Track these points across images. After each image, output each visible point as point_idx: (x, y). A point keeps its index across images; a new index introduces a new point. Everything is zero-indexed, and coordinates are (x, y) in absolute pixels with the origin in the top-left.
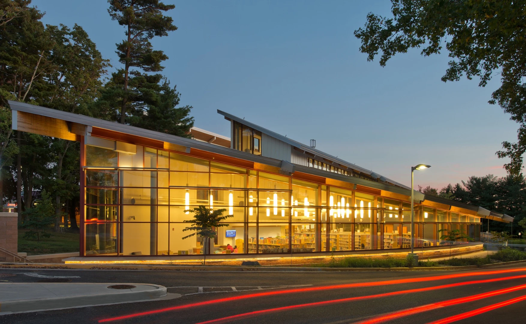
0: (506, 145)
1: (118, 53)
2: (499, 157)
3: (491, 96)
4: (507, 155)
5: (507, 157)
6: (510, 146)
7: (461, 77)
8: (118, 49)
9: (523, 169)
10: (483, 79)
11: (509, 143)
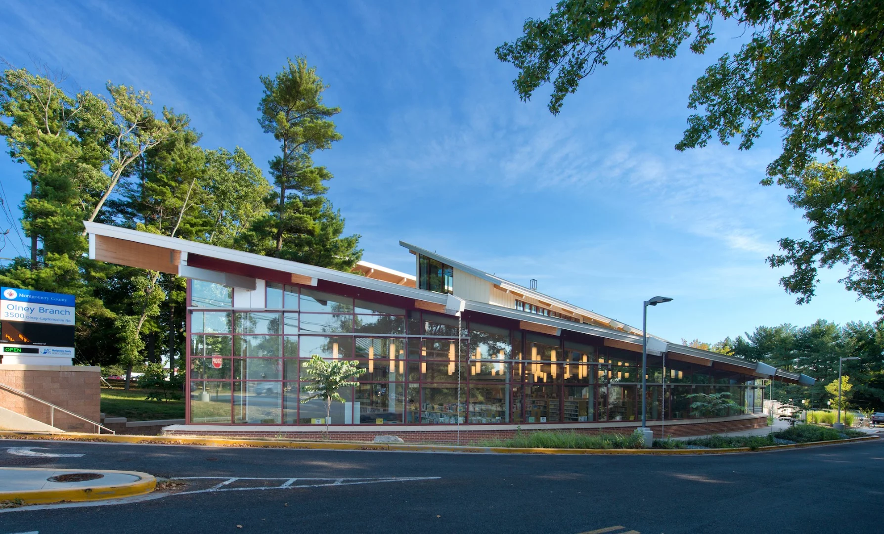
0: (786, 244)
1: (273, 173)
2: (773, 265)
3: (765, 173)
4: (787, 261)
5: (787, 264)
6: (792, 246)
7: (708, 141)
8: (271, 168)
9: (817, 284)
10: (746, 136)
11: (792, 241)
